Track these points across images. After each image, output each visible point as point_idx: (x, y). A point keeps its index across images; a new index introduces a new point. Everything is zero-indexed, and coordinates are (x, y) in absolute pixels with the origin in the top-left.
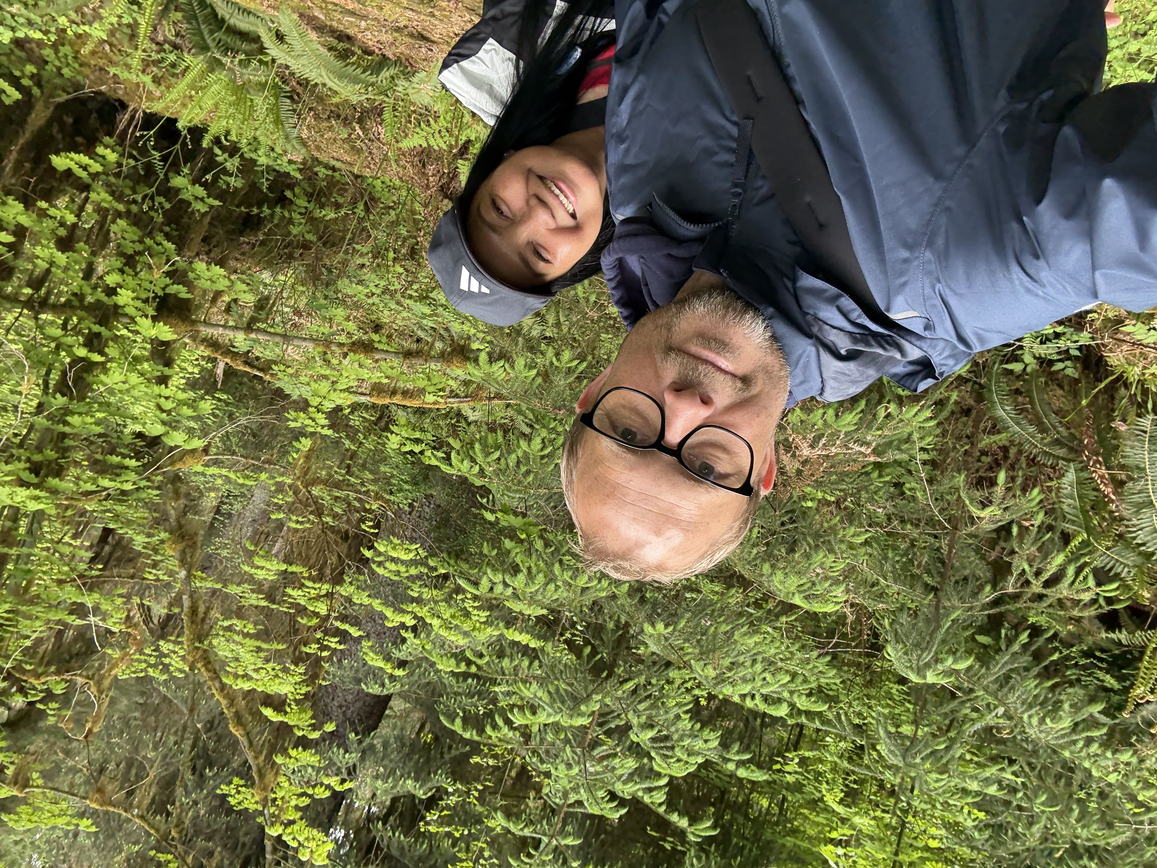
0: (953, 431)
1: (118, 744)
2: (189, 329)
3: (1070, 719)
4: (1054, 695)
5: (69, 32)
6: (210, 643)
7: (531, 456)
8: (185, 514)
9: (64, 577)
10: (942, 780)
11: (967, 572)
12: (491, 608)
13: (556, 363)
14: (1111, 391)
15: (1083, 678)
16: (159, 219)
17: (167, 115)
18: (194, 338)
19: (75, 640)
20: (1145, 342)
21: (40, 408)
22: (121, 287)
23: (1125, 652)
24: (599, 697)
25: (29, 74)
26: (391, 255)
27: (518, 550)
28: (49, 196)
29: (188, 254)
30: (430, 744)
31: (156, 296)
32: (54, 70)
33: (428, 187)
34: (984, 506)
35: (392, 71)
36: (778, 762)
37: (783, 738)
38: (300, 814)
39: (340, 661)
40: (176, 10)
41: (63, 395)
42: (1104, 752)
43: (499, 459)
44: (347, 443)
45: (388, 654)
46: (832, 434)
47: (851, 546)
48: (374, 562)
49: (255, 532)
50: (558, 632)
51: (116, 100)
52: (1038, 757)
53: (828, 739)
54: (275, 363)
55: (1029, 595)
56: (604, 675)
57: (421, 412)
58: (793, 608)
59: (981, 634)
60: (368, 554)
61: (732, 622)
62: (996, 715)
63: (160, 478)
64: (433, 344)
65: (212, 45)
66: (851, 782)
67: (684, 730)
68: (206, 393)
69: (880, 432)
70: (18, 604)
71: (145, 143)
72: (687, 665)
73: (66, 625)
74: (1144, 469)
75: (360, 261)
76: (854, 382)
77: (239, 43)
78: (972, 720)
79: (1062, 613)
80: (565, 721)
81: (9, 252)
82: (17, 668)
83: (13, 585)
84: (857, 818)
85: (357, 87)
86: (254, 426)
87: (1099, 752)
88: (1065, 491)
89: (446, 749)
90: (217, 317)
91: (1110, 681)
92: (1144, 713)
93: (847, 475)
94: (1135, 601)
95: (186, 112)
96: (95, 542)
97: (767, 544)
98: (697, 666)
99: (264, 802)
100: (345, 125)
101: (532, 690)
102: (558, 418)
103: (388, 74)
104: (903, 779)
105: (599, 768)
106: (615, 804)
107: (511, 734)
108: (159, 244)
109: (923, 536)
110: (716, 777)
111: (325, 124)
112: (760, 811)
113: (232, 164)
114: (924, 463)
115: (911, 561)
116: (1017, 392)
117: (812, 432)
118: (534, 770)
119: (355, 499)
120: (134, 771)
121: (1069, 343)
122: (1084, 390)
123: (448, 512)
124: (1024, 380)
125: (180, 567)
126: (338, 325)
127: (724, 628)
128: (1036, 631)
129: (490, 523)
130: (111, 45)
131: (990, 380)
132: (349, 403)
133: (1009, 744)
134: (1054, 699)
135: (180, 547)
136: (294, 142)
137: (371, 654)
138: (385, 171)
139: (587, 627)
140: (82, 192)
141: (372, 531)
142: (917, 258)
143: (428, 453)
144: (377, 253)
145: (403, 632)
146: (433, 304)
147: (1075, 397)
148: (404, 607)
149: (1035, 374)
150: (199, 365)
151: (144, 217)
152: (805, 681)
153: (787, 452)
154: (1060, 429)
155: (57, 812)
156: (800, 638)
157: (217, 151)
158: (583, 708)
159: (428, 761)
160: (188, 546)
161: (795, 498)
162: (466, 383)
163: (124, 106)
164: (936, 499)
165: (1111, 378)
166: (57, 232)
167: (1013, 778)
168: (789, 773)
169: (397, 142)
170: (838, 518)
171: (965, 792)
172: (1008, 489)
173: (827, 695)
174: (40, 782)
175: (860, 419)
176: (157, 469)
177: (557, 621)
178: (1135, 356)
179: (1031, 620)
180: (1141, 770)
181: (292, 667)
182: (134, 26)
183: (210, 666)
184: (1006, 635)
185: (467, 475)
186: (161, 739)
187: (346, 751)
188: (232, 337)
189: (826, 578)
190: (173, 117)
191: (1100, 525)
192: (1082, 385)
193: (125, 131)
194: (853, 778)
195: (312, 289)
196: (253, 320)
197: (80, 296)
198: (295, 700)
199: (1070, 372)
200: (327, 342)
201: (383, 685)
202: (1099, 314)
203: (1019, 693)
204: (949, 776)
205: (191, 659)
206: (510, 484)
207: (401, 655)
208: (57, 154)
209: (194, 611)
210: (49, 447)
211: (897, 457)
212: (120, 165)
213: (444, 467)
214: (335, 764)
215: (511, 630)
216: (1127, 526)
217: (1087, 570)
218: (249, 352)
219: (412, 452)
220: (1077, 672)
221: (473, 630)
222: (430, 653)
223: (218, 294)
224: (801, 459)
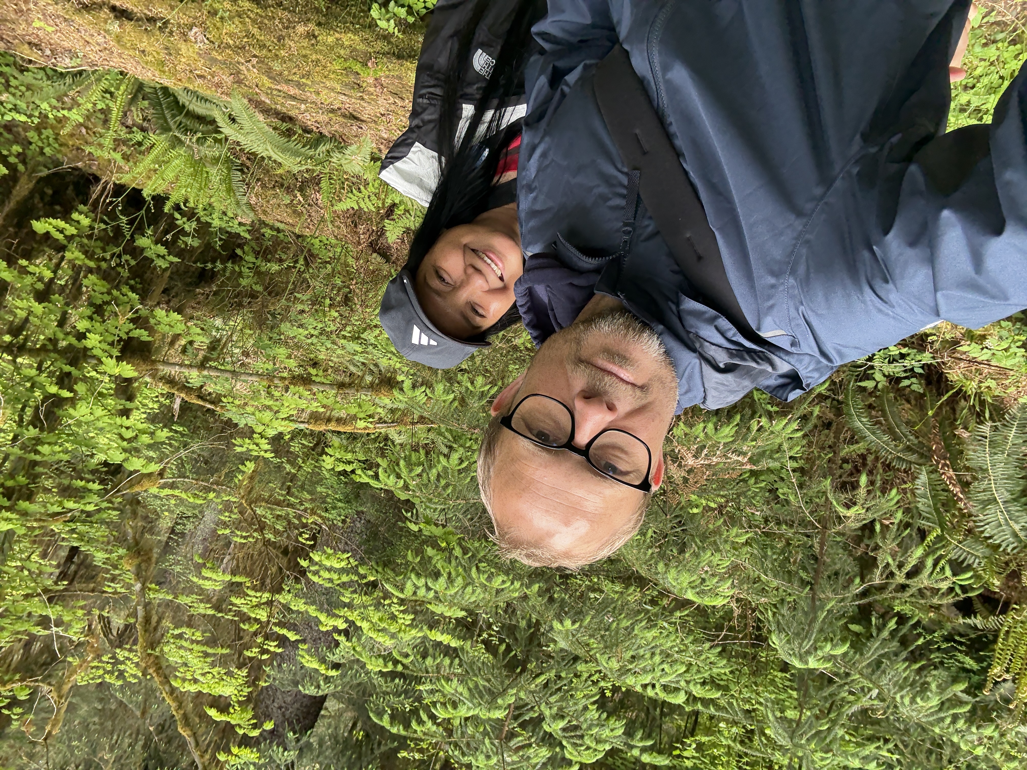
0: (817, 442)
1: (78, 747)
2: (149, 368)
3: (937, 698)
4: (921, 678)
5: (50, 117)
6: (162, 650)
7: (450, 471)
8: (143, 533)
9: (30, 592)
10: (827, 758)
11: (838, 567)
12: (415, 612)
13: (471, 388)
14: (953, 402)
15: (946, 661)
16: (125, 273)
17: (134, 185)
18: (153, 376)
19: (41, 652)
20: (979, 359)
21: (15, 439)
22: (90, 332)
23: (980, 637)
24: (515, 691)
25: (15, 153)
26: (328, 301)
27: (439, 557)
28: (29, 255)
29: (150, 303)
30: (361, 741)
31: (121, 340)
32: (38, 149)
33: (359, 243)
34: (848, 507)
35: (328, 146)
36: (677, 748)
37: (680, 726)
39: (280, 665)
40: (143, 99)
41: (35, 427)
42: (969, 728)
43: (420, 475)
44: (288, 467)
45: (323, 657)
46: (713, 446)
47: (735, 546)
48: (310, 571)
49: (206, 549)
50: (476, 633)
51: (90, 175)
52: (909, 736)
53: (721, 725)
54: (225, 396)
55: (894, 586)
56: (518, 670)
57: (353, 437)
58: (686, 603)
59: (853, 623)
60: (304, 563)
61: (631, 618)
62: (870, 698)
63: (119, 500)
64: (363, 377)
65: (174, 127)
66: (744, 764)
67: (592, 720)
68: (165, 426)
69: (754, 443)
71: (114, 209)
72: (593, 659)
73: (33, 638)
74: (987, 470)
75: (300, 307)
76: (732, 392)
77: (197, 125)
78: (849, 702)
79: (924, 601)
80: (484, 714)
85: (298, 159)
86: (205, 454)
87: (964, 728)
88: (918, 491)
89: (375, 746)
90: (174, 355)
91: (969, 663)
92: (1002, 690)
93: (727, 483)
94: (987, 590)
95: (150, 183)
96: (62, 562)
97: (660, 547)
98: (602, 659)
100: (288, 193)
101: (454, 686)
102: (474, 437)
103: (324, 148)
104: (791, 759)
105: (515, 758)
107: (434, 728)
108: (124, 295)
109: (797, 536)
110: (622, 764)
111: (271, 192)
113: (190, 226)
114: (794, 471)
115: (787, 559)
116: (870, 407)
117: (694, 444)
118: (457, 762)
119: (295, 517)
121: (913, 362)
122: (929, 403)
123: (377, 526)
124: (876, 397)
125: (136, 580)
126: (282, 362)
127: (626, 623)
128: (902, 619)
129: (414, 534)
130: (87, 128)
131: (846, 396)
132: (289, 430)
133: (883, 724)
134: (922, 681)
135: (136, 561)
136: (244, 208)
137: (307, 657)
138: (322, 231)
139: (501, 628)
140: (59, 252)
141: (308, 543)
142: (782, 283)
143: (359, 472)
144: (315, 301)
145: (336, 636)
146: (365, 343)
147: (922, 410)
148: (337, 612)
149: (886, 390)
150: (158, 401)
151: (113, 273)
152: (699, 671)
153: (674, 462)
154: (911, 438)
156: (693, 631)
157: (177, 216)
158: (500, 701)
159: (360, 757)
160: (143, 561)
161: (683, 504)
162: (392, 411)
163: (97, 179)
164: (807, 502)
165: (951, 393)
166: (36, 286)
167: (889, 755)
168: (688, 758)
169: (333, 206)
170: (722, 521)
172: (869, 492)
173: (719, 684)
175: (736, 432)
176: (117, 492)
177: (475, 623)
178: (971, 372)
179: (897, 609)
180: (1002, 743)
181: (236, 671)
182: (106, 112)
183: (161, 671)
184: (876, 623)
185: (393, 489)
186: (117, 742)
187: (285, 749)
188: (187, 374)
189: (714, 575)
190: (139, 187)
191: (951, 522)
192: (927, 398)
193: (97, 200)
194: (745, 760)
195: (258, 332)
196: (206, 359)
197: (53, 341)
198: (239, 702)
199: (915, 387)
200: (270, 376)
201: (318, 687)
202: (938, 336)
203: (890, 676)
204: (833, 755)
205: (144, 665)
206: (431, 496)
207: (335, 658)
208: (38, 219)
209: (147, 620)
210: (22, 474)
211: (770, 465)
212: (92, 228)
213: (373, 483)
214: (274, 761)
215: (433, 632)
216: (975, 522)
217: (943, 562)
218: (202, 387)
219: (344, 473)
220: (940, 655)
221: (399, 632)
222: (361, 655)
223: (176, 337)
224: (687, 469)
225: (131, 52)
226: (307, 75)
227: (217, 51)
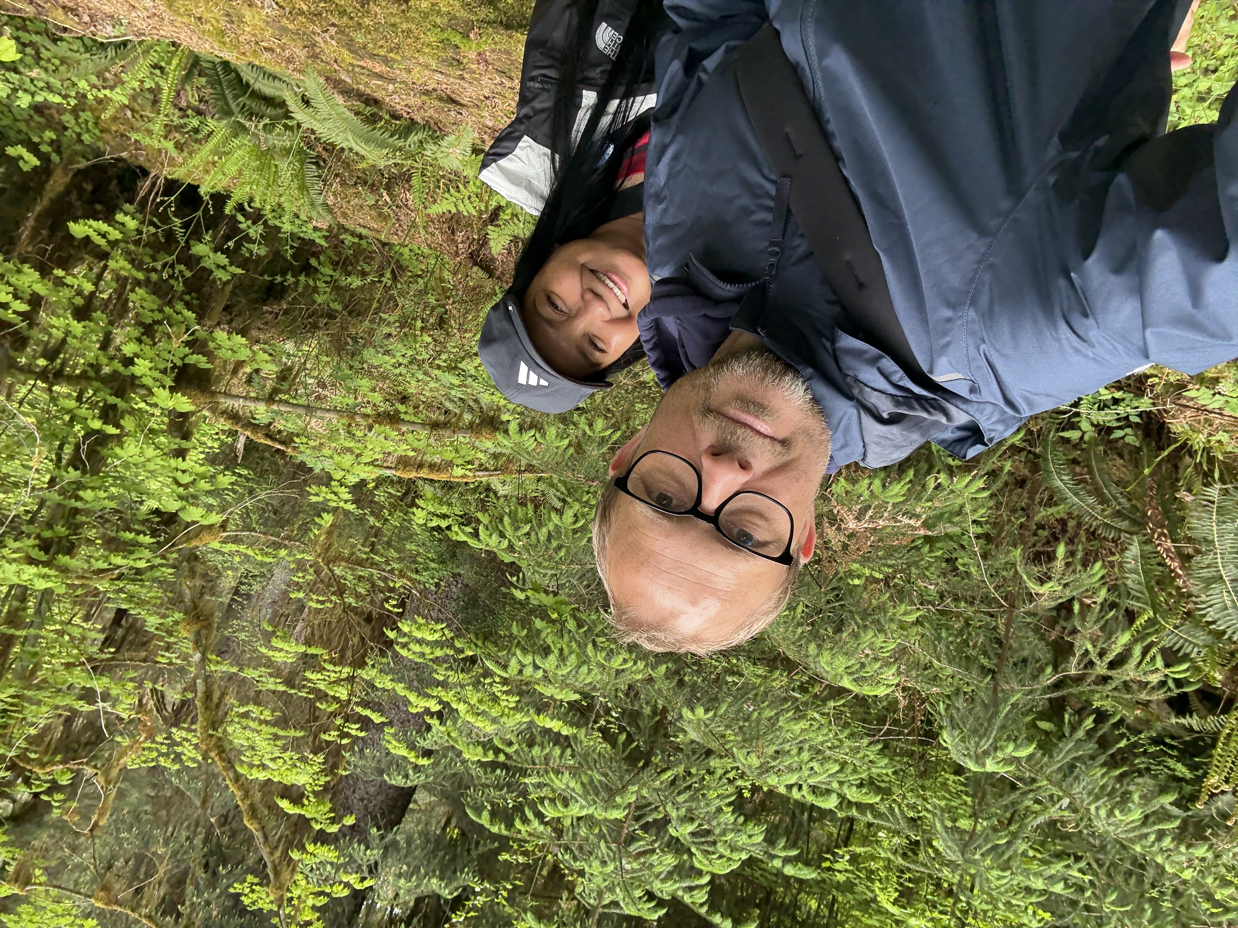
0: (1007, 504)
1: (128, 839)
2: (208, 400)
3: (1140, 811)
4: (1122, 785)
5: (90, 97)
6: (225, 731)
7: (563, 530)
8: (202, 594)
9: (72, 660)
10: (1004, 877)
11: (1026, 653)
12: (521, 694)
13: (588, 432)
14: (1175, 460)
15: (1153, 767)
16: (179, 287)
17: (189, 181)
18: (213, 410)
19: (85, 728)
20: (1210, 408)
21: (52, 482)
22: (138, 357)
23: (1196, 740)
24: (635, 788)
25: (48, 140)
26: (419, 324)
27: (549, 630)
28: (66, 264)
29: (209, 323)
30: (456, 840)
31: (175, 367)
32: (74, 136)
33: (457, 254)
34: (1042, 582)
35: (420, 136)
36: (827, 859)
37: (831, 834)
38: (317, 915)
39: (361, 751)
40: (199, 75)
41: (76, 468)
42: (1177, 847)
43: (528, 534)
44: (372, 520)
45: (413, 743)
46: (879, 507)
47: (902, 626)
48: (398, 644)
49: (275, 614)
50: (592, 719)
51: (137, 167)
52: (1106, 853)
53: (880, 834)
54: (298, 435)
55: (1093, 678)
56: (641, 764)
57: (448, 486)
58: (842, 691)
59: (1042, 720)
60: (391, 635)
61: (776, 708)
62: (1060, 808)
63: (175, 555)
64: (461, 415)
65: (236, 110)
66: (905, 880)
67: (726, 824)
68: (227, 468)
69: (930, 504)
70: (24, 688)
71: (165, 210)
72: (729, 754)
73: (75, 713)
74: (1213, 542)
75: (386, 330)
76: (898, 447)
77: (264, 108)
78: (1035, 812)
79: (1129, 696)
80: (599, 814)
81: (23, 321)
82: (23, 756)
83: (19, 669)
84: (913, 919)
85: (385, 151)
86: (275, 502)
87: (1172, 846)
88: (1128, 566)
89: (473, 846)
90: (237, 385)
91: (1181, 770)
92: (1219, 804)
93: (896, 551)
94: (1207, 684)
95: (208, 178)
96: (108, 625)
97: (812, 624)
98: (740, 754)
99: (280, 902)
100: (372, 191)
101: (564, 781)
102: (592, 490)
103: (416, 138)
104: (962, 876)
105: (635, 865)
106: (653, 904)
107: (541, 828)
108: (178, 313)
109: (978, 615)
110: (761, 875)
111: (352, 190)
112: (809, 913)
113: (256, 231)
114: (978, 537)
115: (966, 642)
116: (1075, 462)
117: (857, 503)
118: (568, 868)
119: (379, 579)
120: (143, 870)
121: (1128, 409)
122: (1145, 459)
123: (476, 591)
124: (1082, 450)
125: (194, 649)
126: (364, 396)
127: (769, 713)
128: (1101, 716)
129: (520, 602)
130: (133, 111)
131: (1045, 449)
132: (373, 476)
133: (1075, 839)
134: (1122, 790)
135: (196, 627)
136: (320, 209)
137: (394, 742)
138: (413, 238)
139: (622, 714)
140: (101, 260)
141: (396, 610)
142: (961, 317)
143: (455, 528)
144: (404, 323)
145: (428, 719)
146: (463, 374)
147: (1137, 467)
148: (429, 691)
149: (1093, 443)
150: (219, 439)
151: (165, 286)
152: (855, 771)
153: (832, 525)
154: (1122, 500)
155: (60, 912)
156: (849, 724)
157: (240, 218)
158: (618, 799)
159: (453, 859)
160: (203, 627)
161: (841, 574)
162: (496, 456)
163: (145, 173)
164: (991, 575)
165: (1174, 446)
166: (74, 301)
167: (1080, 875)
168: (840, 872)
169: (426, 208)
170: (888, 595)
171: (1029, 891)
172: (1068, 565)
173: (879, 787)
174: (43, 879)
175: (908, 490)
176: (173, 546)
177: (590, 707)
178: (1199, 423)
179: (1096, 704)
180: (1217, 866)
181: (311, 756)
182: (156, 92)
183: (224, 755)
184: (1070, 721)
185: (495, 550)
186: (172, 834)
187: (367, 848)
188: (253, 408)
189: (876, 659)
190: (196, 183)
191: (1167, 603)
192: (1144, 453)
193: (145, 199)
194: (907, 876)
195: (336, 359)
196: (275, 391)
197: (96, 367)
198: (314, 792)
199: (1130, 440)
200: (350, 413)
201: (407, 776)
202: (1161, 378)
203: (1084, 783)
204: (1012, 873)
205: (204, 747)
206: (541, 559)
207: (426, 744)
208: (75, 221)
209: (208, 695)
210: (61, 523)
211: (949, 530)
212: (139, 232)
213: (472, 542)
214: (356, 861)
215: (541, 716)
216: (1196, 603)
217: (1154, 650)
218: (270, 424)
219: (438, 529)
220: (1146, 760)
221: (501, 716)
222: (456, 741)
223: (239, 364)
224: (847, 533)
225: (185, 20)
226: (397, 48)
227: (288, 19)
